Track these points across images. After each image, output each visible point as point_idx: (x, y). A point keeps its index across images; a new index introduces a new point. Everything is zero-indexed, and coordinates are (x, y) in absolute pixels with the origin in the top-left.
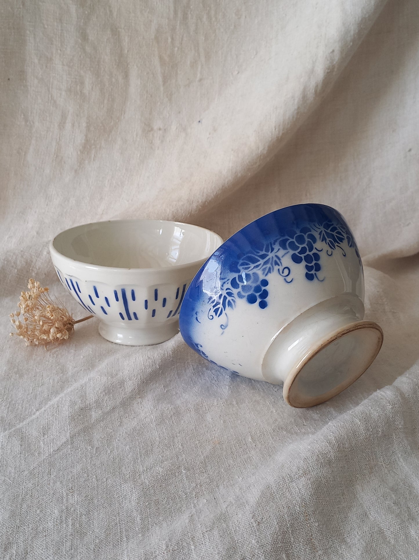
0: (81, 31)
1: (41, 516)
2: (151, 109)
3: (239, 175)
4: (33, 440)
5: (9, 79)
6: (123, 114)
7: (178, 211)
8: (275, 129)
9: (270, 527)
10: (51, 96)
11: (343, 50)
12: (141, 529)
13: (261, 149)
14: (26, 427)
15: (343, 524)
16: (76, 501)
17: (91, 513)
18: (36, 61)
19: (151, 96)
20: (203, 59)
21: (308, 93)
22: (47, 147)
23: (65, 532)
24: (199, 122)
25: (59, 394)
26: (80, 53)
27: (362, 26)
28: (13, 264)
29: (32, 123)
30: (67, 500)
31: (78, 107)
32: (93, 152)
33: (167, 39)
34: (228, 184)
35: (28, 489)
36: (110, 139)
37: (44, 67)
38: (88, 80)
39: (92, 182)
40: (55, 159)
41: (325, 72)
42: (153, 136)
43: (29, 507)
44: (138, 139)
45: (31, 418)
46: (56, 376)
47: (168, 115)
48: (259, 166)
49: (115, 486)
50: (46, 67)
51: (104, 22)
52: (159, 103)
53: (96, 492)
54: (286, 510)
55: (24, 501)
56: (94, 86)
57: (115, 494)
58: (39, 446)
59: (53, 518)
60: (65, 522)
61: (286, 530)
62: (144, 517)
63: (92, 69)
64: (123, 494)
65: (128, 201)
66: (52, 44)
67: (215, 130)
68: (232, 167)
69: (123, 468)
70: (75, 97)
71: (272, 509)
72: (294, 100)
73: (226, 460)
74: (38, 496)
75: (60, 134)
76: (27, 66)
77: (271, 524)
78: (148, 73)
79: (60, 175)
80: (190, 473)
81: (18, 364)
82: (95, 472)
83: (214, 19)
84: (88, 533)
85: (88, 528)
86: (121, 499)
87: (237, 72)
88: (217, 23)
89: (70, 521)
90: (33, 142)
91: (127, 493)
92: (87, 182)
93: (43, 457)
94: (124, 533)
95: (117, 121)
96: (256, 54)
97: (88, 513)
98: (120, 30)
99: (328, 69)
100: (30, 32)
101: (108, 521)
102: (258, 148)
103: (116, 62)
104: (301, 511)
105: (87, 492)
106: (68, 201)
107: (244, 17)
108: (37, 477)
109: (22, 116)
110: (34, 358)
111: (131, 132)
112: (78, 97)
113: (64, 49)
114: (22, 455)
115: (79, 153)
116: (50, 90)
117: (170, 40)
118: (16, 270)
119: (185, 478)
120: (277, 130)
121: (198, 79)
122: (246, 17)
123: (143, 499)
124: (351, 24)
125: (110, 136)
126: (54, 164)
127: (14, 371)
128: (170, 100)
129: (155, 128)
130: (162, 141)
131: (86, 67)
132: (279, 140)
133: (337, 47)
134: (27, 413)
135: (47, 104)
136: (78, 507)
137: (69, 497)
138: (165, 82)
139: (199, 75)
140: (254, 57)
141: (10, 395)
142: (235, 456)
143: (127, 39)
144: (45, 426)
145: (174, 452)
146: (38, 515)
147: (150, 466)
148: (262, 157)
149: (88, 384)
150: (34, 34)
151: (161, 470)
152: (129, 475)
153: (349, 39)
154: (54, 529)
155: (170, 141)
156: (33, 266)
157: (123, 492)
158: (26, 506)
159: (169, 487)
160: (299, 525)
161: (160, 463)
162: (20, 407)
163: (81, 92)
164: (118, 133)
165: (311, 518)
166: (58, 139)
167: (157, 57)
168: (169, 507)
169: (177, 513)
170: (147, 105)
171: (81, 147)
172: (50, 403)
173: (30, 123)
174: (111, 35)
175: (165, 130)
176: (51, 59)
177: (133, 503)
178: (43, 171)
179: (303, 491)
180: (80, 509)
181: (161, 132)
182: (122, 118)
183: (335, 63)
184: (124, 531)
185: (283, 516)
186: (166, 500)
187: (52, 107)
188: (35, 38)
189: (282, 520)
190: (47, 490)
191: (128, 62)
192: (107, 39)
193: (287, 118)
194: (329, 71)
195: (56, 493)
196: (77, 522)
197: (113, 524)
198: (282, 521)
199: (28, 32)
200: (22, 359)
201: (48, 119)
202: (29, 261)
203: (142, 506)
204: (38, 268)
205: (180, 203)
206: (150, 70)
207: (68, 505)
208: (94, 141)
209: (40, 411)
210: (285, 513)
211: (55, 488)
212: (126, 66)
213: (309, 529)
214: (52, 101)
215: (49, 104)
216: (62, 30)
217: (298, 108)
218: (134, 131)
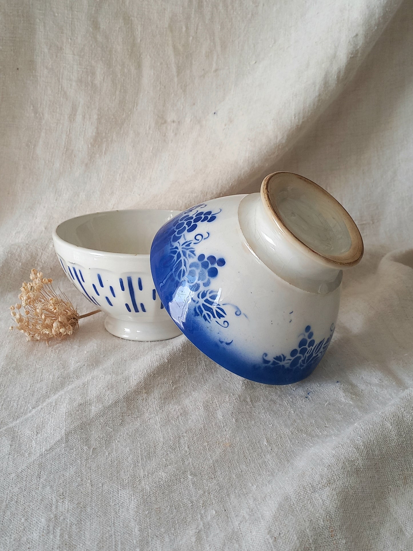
0: (92, 20)
1: (25, 525)
2: (165, 101)
3: (256, 165)
4: (25, 440)
5: (18, 69)
6: (135, 106)
7: (191, 203)
8: (295, 118)
9: (289, 543)
10: (61, 87)
11: (367, 34)
12: (140, 542)
13: (279, 138)
14: (19, 426)
15: (375, 541)
16: (66, 509)
17: (82, 522)
18: (46, 50)
19: (165, 87)
20: (219, 48)
21: (330, 79)
22: (57, 141)
23: (52, 545)
24: (215, 113)
25: (59, 391)
26: (91, 42)
27: (387, 9)
28: (17, 257)
29: (41, 115)
30: (57, 507)
31: (89, 98)
32: (104, 145)
33: (182, 28)
34: (244, 174)
35: (14, 494)
36: (122, 132)
37: (55, 57)
38: (100, 69)
39: (103, 176)
40: (65, 152)
41: (348, 58)
42: (166, 128)
43: (13, 514)
44: (151, 132)
45: (26, 416)
46: (57, 371)
47: (182, 107)
48: (277, 156)
49: (111, 492)
50: (56, 56)
51: (116, 10)
52: (173, 95)
53: (90, 498)
54: (308, 524)
55: (8, 508)
56: (106, 77)
57: (112, 501)
58: (31, 446)
59: (39, 528)
60: (52, 532)
61: (308, 546)
62: (143, 528)
63: (103, 59)
64: (120, 502)
65: (139, 195)
66: (62, 33)
67: (231, 121)
68: (249, 157)
69: (122, 473)
70: (86, 88)
71: (291, 523)
72: (315, 86)
73: (238, 465)
74: (24, 502)
75: (70, 126)
76: (36, 56)
77: (290, 539)
78: (161, 64)
79: (70, 169)
80: (197, 478)
81: (17, 360)
82: (90, 476)
83: (230, 7)
84: (78, 546)
85: (79, 540)
86: (118, 507)
87: (255, 62)
88: (233, 12)
89: (59, 531)
90: (43, 134)
91: (125, 500)
92: (98, 176)
93: (33, 458)
94: (120, 546)
95: (130, 113)
96: (274, 43)
97: (80, 522)
98: (133, 18)
99: (352, 54)
100: (40, 20)
101: (101, 532)
102: (276, 137)
103: (128, 52)
104: (325, 525)
105: (80, 499)
106: (78, 196)
107: (262, 5)
108: (25, 480)
109: (32, 108)
110: (35, 353)
111: (143, 124)
112: (89, 88)
113: (75, 38)
114: (10, 456)
115: (90, 146)
116: (61, 80)
117: (184, 29)
118: (20, 264)
119: (191, 484)
120: (296, 118)
121: (213, 69)
122: (263, 5)
123: (143, 507)
124: (376, 7)
125: (122, 129)
126: (64, 157)
127: (12, 366)
128: (184, 91)
129: (169, 120)
130: (176, 134)
131: (97, 57)
132: (299, 128)
133: (361, 31)
134: (22, 410)
135: (57, 95)
136: (69, 516)
137: (59, 503)
138: (179, 73)
139: (214, 66)
140: (272, 46)
141: (6, 392)
142: (248, 461)
143: (139, 28)
144: (39, 424)
145: (180, 455)
146: (23, 524)
147: (152, 471)
148: (280, 147)
149: (90, 383)
150: (44, 23)
151: (164, 475)
152: (128, 480)
153: (373, 23)
154: (40, 540)
155: (183, 134)
156: (38, 260)
157: (120, 500)
158: (9, 513)
159: (173, 494)
160: (323, 541)
161: (163, 467)
162: (15, 404)
163: (92, 82)
164: (130, 125)
165: (338, 534)
166: (68, 131)
167: (171, 47)
168: (172, 516)
169: (181, 525)
170: (160, 96)
171: (92, 140)
172: (48, 401)
173: (39, 115)
174: (123, 24)
175: (179, 122)
176: (61, 49)
177: (132, 512)
178: (53, 165)
179: (328, 502)
180: (70, 517)
181: (175, 124)
182: (135, 109)
183: (358, 47)
184: (119, 543)
185: (305, 531)
186: (168, 509)
187: (62, 99)
188: (45, 26)
189: (303, 534)
190: (34, 496)
191: (141, 52)
192: (119, 28)
193: (307, 105)
194: (353, 56)
195: (44, 499)
196: (66, 533)
197: (107, 535)
198: (303, 536)
199: (38, 20)
200: (22, 355)
201: (58, 110)
202: (34, 254)
203: (141, 515)
204: (43, 262)
205: (193, 194)
206: (164, 61)
207: (58, 513)
208: (106, 133)
209: (36, 409)
210: (307, 527)
211: (43, 493)
212: (139, 56)
213: (335, 547)
214: (62, 92)
215: (60, 95)
216: (73, 18)
217: (319, 95)
218: (147, 123)
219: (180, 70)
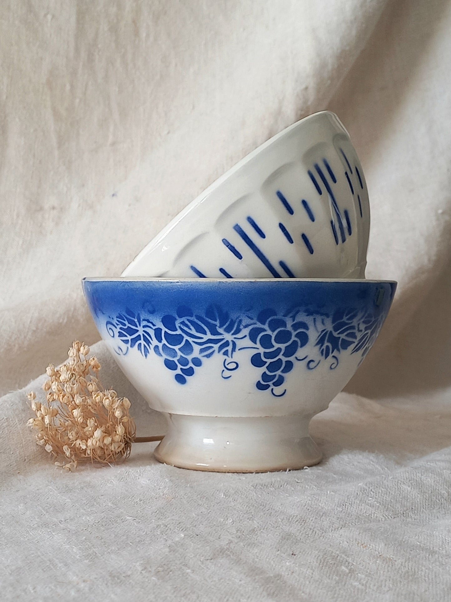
2: (40, 181)
11: (320, 88)
19: (40, 162)
20: (116, 116)
24: (113, 195)
33: (65, 85)
41: (296, 115)
42: (43, 217)
44: (20, 222)
47: (65, 189)
67: (137, 200)
78: (35, 130)
83: (131, 65)
87: (167, 132)
88: (136, 71)
96: (193, 109)
99: (301, 111)
111: (9, 211)
117: (68, 87)
121: (109, 142)
122: (176, 65)
124: (328, 56)
128: (69, 168)
129: (46, 206)
130: (57, 224)
133: (311, 83)
138: (60, 144)
139: (111, 139)
140: (190, 113)
153: (326, 75)
155: (68, 223)
167: (49, 109)
170: (34, 174)
175: (61, 209)
181: (55, 212)
183: (309, 103)
191: (7, 112)
206: (39, 127)
212: (3, 118)
218: (14, 210)
219: (62, 141)
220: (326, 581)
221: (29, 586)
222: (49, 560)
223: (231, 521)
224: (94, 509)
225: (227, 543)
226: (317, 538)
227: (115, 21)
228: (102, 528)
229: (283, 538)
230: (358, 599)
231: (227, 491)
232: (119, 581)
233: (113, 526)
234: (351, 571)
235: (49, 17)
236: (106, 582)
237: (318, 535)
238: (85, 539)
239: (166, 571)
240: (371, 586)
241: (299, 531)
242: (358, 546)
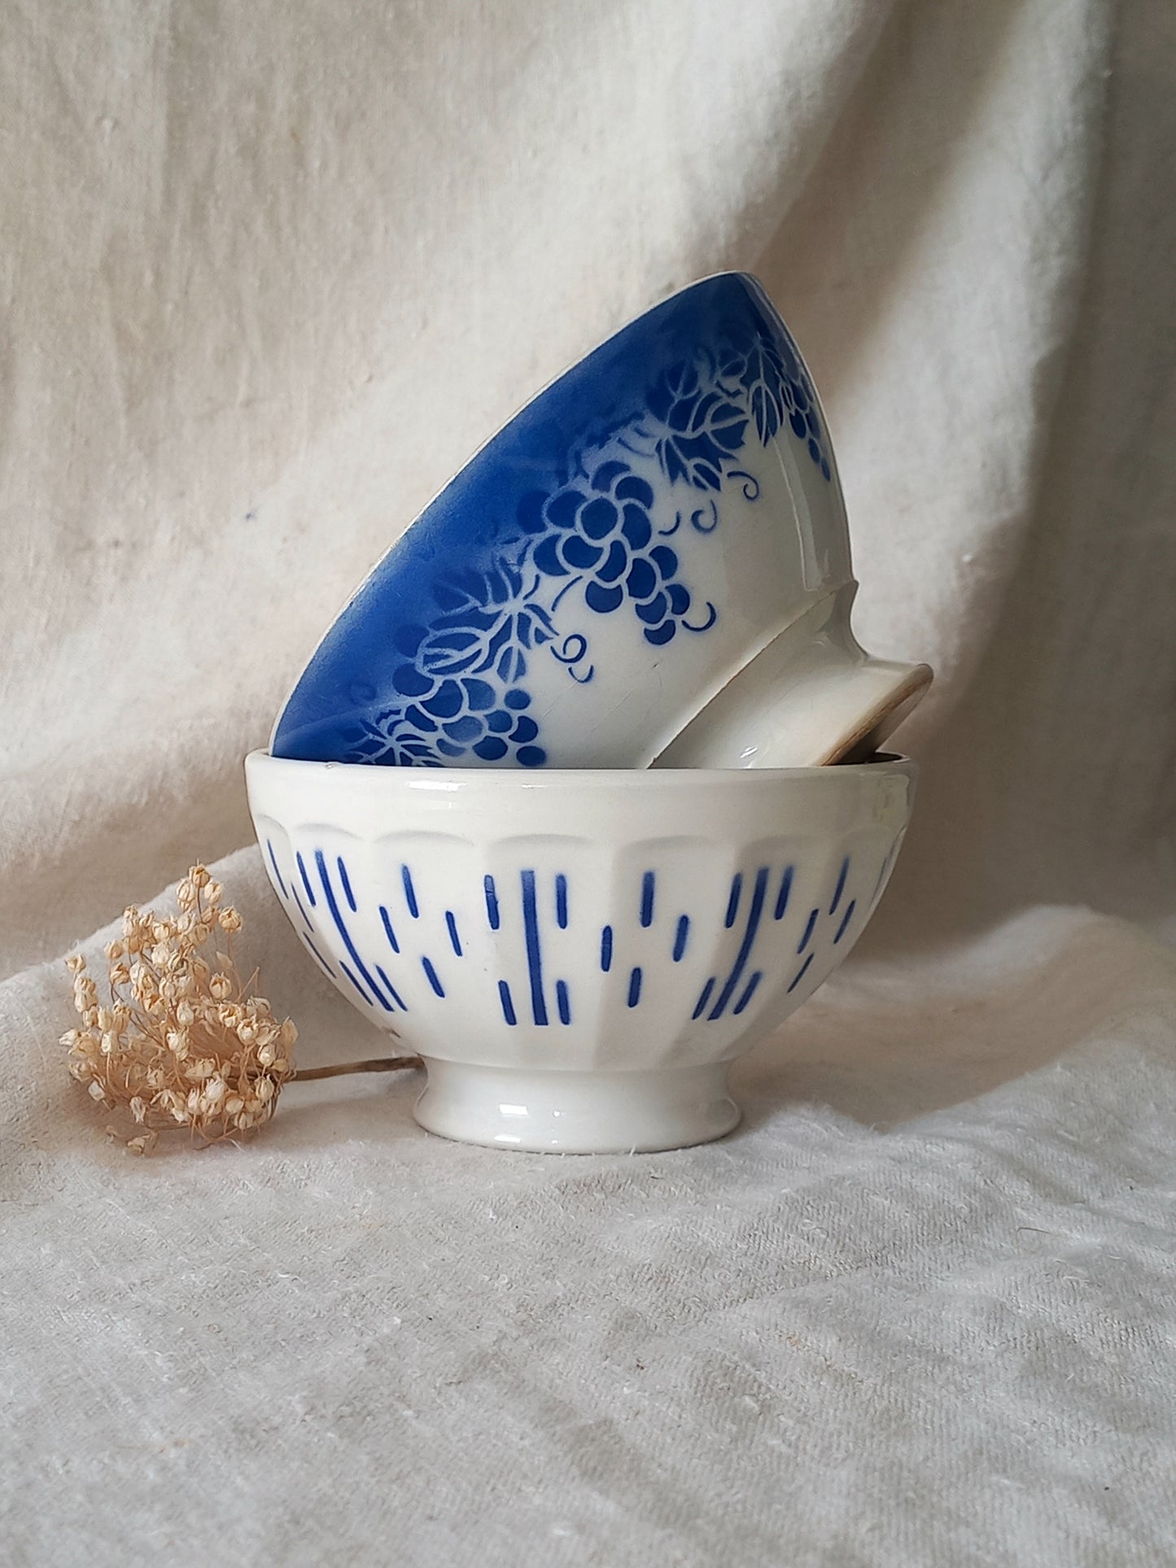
2: (86, 484)
19: (87, 442)
20: (255, 342)
24: (248, 516)
33: (142, 274)
42: (93, 563)
44: (43, 573)
47: (143, 501)
67: (301, 528)
78: (77, 373)
83: (287, 230)
87: (367, 377)
88: (298, 243)
107: (382, 231)
111: (17, 550)
117: (149, 278)
121: (240, 398)
122: (386, 231)
128: (150, 457)
129: (101, 540)
130: (124, 579)
138: (131, 403)
139: (243, 390)
140: (418, 335)
143: (12, 264)
153: (713, 256)
155: (150, 578)
167: (108, 326)
170: (73, 468)
175: (134, 545)
181: (120, 552)
191: (14, 333)
206: (84, 364)
218: (29, 548)
219: (133, 398)
220: (710, 1436)
221: (54, 1458)
222: (103, 1389)
223: (506, 1281)
224: (208, 1252)
225: (495, 1339)
226: (693, 1323)
227: (253, 134)
228: (223, 1303)
229: (619, 1326)
230: (778, 1480)
231: (502, 1201)
232: (253, 1442)
233: (246, 1297)
234: (766, 1408)
235: (107, 124)
236: (224, 1446)
237: (695, 1317)
238: (183, 1332)
239: (359, 1413)
240: (808, 1447)
241: (653, 1307)
242: (780, 1342)
